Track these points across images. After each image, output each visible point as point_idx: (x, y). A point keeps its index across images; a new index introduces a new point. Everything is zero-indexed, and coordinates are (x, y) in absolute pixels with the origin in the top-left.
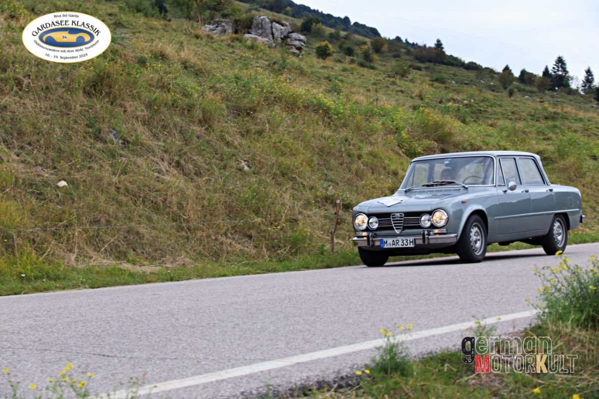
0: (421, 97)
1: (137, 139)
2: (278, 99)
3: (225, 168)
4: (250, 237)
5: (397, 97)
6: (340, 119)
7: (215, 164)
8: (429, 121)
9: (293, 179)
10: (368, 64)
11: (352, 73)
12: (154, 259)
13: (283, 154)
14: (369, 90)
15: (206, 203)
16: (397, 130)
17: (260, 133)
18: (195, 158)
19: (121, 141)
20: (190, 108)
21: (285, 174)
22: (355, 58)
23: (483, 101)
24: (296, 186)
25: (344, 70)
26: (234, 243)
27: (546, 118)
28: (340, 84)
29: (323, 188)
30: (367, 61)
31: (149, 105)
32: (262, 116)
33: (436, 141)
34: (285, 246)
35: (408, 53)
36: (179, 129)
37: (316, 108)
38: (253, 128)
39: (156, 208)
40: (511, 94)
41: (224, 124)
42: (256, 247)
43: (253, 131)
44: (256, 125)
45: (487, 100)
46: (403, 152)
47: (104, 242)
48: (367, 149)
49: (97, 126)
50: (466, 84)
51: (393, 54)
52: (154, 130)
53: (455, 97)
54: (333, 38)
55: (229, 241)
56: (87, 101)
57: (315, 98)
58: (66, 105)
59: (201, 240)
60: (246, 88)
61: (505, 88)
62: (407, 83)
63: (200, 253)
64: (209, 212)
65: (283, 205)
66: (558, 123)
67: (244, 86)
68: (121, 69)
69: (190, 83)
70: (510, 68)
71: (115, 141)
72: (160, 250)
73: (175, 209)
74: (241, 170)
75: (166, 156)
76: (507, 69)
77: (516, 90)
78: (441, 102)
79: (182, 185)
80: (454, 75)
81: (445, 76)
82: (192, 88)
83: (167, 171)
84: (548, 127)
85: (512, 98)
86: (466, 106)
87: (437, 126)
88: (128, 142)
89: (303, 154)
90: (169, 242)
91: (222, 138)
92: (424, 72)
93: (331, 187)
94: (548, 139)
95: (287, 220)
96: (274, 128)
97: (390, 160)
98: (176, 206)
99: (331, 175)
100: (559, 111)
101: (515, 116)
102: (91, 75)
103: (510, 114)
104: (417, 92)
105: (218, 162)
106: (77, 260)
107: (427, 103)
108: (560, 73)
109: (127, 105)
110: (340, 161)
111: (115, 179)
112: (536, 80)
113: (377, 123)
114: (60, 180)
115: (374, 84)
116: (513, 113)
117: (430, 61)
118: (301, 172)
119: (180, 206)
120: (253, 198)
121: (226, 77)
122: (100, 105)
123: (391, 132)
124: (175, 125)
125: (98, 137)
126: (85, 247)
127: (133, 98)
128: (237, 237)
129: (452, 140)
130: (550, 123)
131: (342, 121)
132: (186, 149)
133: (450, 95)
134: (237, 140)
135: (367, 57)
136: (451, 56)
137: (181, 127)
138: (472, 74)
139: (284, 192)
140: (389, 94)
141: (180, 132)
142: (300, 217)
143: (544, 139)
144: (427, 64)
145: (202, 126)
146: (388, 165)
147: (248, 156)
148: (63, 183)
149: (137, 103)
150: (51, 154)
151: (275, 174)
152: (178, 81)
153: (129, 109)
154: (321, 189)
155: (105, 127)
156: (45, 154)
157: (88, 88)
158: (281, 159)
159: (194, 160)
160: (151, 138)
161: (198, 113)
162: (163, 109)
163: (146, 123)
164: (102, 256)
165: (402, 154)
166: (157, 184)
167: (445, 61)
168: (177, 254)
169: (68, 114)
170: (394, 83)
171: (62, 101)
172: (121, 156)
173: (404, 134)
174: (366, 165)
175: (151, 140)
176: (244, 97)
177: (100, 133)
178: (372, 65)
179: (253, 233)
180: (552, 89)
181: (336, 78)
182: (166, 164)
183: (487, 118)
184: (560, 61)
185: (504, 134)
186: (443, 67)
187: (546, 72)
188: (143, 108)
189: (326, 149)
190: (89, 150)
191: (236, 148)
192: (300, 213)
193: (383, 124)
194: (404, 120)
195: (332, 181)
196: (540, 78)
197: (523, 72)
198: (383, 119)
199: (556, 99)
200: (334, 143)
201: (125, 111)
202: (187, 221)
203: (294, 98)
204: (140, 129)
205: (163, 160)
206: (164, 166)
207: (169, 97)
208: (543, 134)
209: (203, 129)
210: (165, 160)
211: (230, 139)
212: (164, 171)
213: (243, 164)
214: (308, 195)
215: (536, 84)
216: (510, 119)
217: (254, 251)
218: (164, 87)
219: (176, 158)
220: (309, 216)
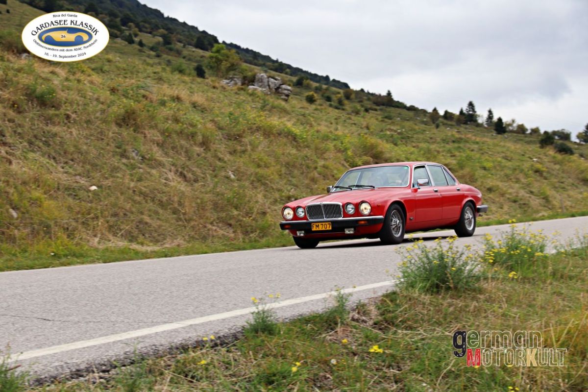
0: (368, 128)
1: (152, 156)
2: (258, 129)
3: (216, 176)
4: (230, 225)
5: (351, 128)
6: (304, 142)
7: (208, 173)
8: (367, 143)
9: (265, 184)
10: (340, 107)
11: (321, 112)
12: (157, 241)
13: (259, 166)
14: (331, 123)
15: (199, 201)
16: (346, 149)
17: (244, 152)
18: (194, 169)
19: (140, 158)
20: (193, 135)
21: (260, 181)
22: (332, 103)
23: (411, 130)
24: (268, 189)
25: (316, 109)
26: (218, 229)
27: (454, 142)
28: (312, 119)
29: (287, 190)
30: (340, 105)
31: (163, 133)
32: (246, 140)
33: (371, 157)
34: (256, 232)
35: (369, 99)
36: (184, 150)
37: (286, 135)
38: (239, 148)
39: (162, 204)
40: (437, 126)
41: (219, 146)
42: (234, 232)
43: (239, 150)
44: (241, 146)
45: (415, 130)
46: (349, 165)
47: (121, 230)
48: (321, 163)
49: (123, 147)
50: (408, 120)
51: (359, 100)
52: (166, 150)
53: (392, 128)
54: (317, 90)
55: (214, 228)
56: (119, 130)
57: (286, 127)
58: (101, 133)
59: (193, 227)
60: (236, 121)
61: (434, 123)
62: (359, 118)
63: (193, 237)
64: (201, 207)
65: (257, 202)
66: (461, 145)
67: (235, 120)
68: (142, 107)
69: (196, 117)
70: (438, 109)
71: (136, 158)
72: (163, 235)
73: (176, 205)
74: (228, 178)
75: (173, 168)
76: (435, 110)
77: (441, 124)
78: (382, 131)
79: (183, 189)
80: (400, 114)
81: (392, 115)
82: (197, 121)
83: (173, 179)
84: (455, 148)
85: (438, 129)
86: (399, 134)
87: (373, 147)
88: (145, 158)
89: (274, 166)
90: (170, 229)
91: (216, 156)
92: (379, 112)
93: (293, 190)
94: (454, 156)
95: (258, 213)
96: (254, 148)
97: (338, 170)
98: (177, 204)
99: (294, 181)
100: (463, 136)
101: (432, 140)
102: (122, 111)
103: (428, 139)
104: (365, 124)
105: (211, 172)
106: (99, 243)
107: (372, 132)
108: (471, 112)
109: (146, 132)
110: (301, 171)
111: (132, 184)
112: (455, 117)
113: (331, 145)
114: (91, 186)
115: (336, 119)
116: (431, 138)
117: (383, 105)
118: (272, 179)
119: (180, 204)
120: (234, 197)
121: (222, 113)
122: (126, 133)
123: (339, 151)
124: (182, 147)
125: (123, 155)
126: (107, 233)
127: (151, 127)
128: (220, 225)
129: (384, 156)
130: (456, 145)
131: (306, 143)
132: (188, 163)
133: (389, 127)
134: (227, 157)
135: (340, 102)
136: (398, 102)
137: (186, 148)
138: (411, 114)
139: (259, 193)
140: (346, 126)
141: (186, 152)
142: (269, 210)
143: (451, 156)
144: (381, 107)
145: (202, 147)
146: (336, 174)
147: (234, 168)
148: (94, 188)
149: (155, 132)
150: (88, 167)
151: (253, 181)
152: (188, 116)
153: (148, 136)
154: (285, 191)
155: (129, 148)
156: (83, 167)
157: (118, 121)
158: (258, 170)
159: (193, 171)
160: (164, 155)
161: (200, 138)
162: (174, 136)
163: (160, 145)
164: (119, 239)
165: (348, 166)
166: (164, 188)
167: (393, 104)
168: (176, 237)
169: (103, 139)
170: (350, 118)
171: (99, 130)
172: (140, 168)
173: (350, 153)
174: (320, 174)
175: (163, 157)
176: (234, 127)
177: (125, 152)
178: (344, 107)
179: (232, 222)
180: (465, 123)
181: (309, 115)
182: (172, 173)
183: (413, 142)
184: (471, 105)
185: (422, 152)
186: (392, 109)
187: (461, 112)
188: (158, 134)
189: (291, 164)
190: (116, 164)
191: (225, 162)
192: (269, 208)
193: (335, 146)
194: (350, 143)
195: (293, 185)
196: (457, 116)
197: (446, 112)
198: (335, 142)
199: (468, 130)
200: (297, 159)
201: (145, 137)
202: (184, 214)
203: (271, 127)
204: (155, 148)
205: (170, 171)
206: (171, 175)
207: (178, 127)
208: (451, 153)
209: (202, 149)
210: (172, 171)
211: (222, 156)
212: (171, 178)
213: (230, 173)
214: (277, 195)
215: (455, 120)
216: (428, 142)
217: (232, 235)
218: (177, 121)
219: (180, 170)
220: (275, 210)
